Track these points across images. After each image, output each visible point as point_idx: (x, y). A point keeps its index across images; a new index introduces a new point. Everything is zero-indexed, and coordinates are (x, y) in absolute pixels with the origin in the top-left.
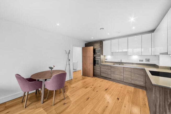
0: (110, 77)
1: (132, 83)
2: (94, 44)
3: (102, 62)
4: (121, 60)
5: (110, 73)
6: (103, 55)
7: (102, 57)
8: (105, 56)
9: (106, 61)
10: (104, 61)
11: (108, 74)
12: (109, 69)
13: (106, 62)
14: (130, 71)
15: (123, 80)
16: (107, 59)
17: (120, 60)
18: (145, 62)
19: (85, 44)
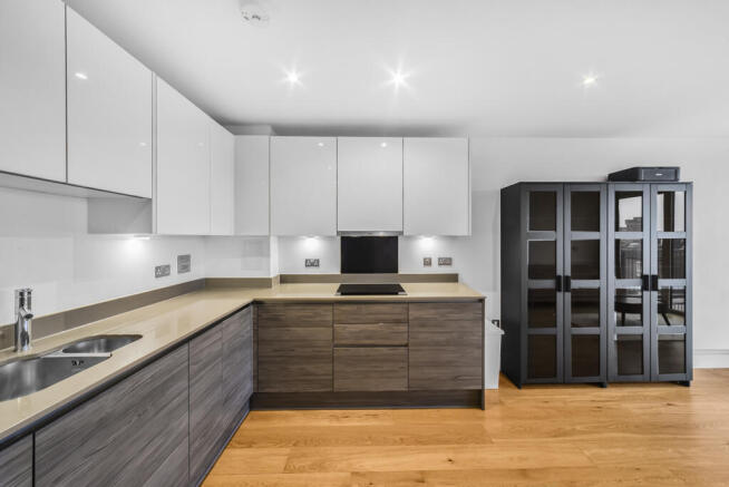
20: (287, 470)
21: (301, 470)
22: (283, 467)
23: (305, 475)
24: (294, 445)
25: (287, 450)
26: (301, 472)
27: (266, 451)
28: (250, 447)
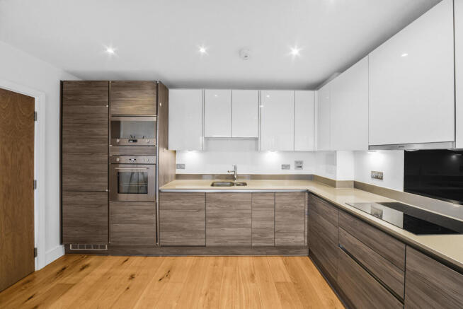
0: (202, 242)
1: (277, 244)
2: (124, 93)
3: (166, 179)
4: (235, 168)
5: (203, 224)
6: (167, 149)
7: (164, 155)
8: (175, 152)
9: (179, 172)
10: (171, 172)
11: (191, 231)
12: (199, 210)
13: (178, 177)
14: (270, 207)
15: (248, 243)
16: (182, 166)
17: (233, 169)
18: (293, 171)
19: (62, 83)
20: (277, 283)
21: (279, 290)
22: (278, 281)
23: (276, 293)
24: (295, 283)
25: (289, 280)
26: (278, 290)
27: (285, 272)
28: (285, 264)
